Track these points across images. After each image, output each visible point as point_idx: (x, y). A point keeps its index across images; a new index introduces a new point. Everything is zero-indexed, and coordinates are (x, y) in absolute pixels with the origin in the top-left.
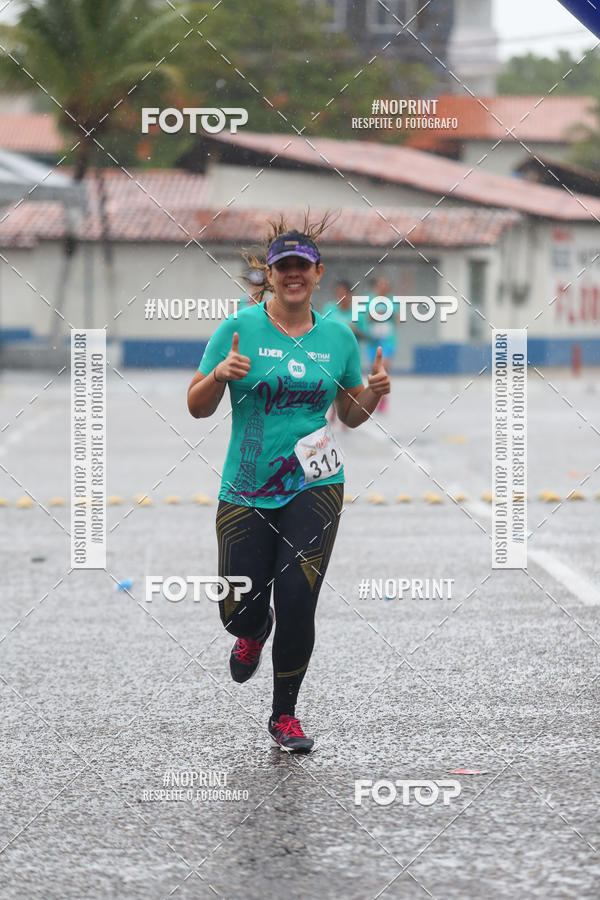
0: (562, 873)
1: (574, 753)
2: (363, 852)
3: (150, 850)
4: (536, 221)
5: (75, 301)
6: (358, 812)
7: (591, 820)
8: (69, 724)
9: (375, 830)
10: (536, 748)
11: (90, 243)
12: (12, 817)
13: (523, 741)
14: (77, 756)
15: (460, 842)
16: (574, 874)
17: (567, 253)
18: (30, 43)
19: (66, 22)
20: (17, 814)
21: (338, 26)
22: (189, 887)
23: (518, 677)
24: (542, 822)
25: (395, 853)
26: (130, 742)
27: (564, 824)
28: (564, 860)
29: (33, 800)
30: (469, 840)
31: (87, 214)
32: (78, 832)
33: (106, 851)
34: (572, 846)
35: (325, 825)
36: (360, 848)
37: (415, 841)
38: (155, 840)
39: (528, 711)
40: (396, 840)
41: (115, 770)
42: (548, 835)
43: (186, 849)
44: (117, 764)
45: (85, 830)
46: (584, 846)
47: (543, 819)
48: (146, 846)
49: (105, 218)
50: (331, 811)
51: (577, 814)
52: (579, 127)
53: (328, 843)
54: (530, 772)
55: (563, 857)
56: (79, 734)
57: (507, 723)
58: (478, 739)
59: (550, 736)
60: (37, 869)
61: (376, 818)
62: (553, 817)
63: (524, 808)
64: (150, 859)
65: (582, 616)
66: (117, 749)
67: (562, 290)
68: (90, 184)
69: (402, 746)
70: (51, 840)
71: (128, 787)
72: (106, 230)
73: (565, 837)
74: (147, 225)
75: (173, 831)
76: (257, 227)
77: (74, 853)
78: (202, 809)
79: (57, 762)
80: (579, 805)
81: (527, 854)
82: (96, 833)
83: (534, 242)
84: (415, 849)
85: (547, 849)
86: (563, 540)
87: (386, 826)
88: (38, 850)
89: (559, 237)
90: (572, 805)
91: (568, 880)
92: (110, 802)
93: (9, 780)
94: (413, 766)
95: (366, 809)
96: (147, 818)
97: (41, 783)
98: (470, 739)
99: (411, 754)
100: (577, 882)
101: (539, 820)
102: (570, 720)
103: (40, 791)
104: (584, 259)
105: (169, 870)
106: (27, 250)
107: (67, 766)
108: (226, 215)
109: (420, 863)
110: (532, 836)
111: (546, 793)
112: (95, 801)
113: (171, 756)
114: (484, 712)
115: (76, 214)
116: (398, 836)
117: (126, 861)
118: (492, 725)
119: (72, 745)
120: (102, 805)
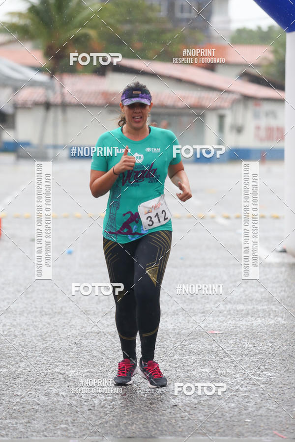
0: (254, 374)
1: (260, 325)
2: (170, 365)
3: (79, 364)
4: (247, 98)
5: (49, 130)
6: (168, 349)
7: (266, 352)
8: (45, 310)
9: (175, 356)
10: (244, 322)
11: (56, 106)
12: (21, 349)
13: (238, 319)
14: (49, 324)
15: (211, 362)
16: (259, 375)
17: (260, 112)
20: (23, 347)
21: (163, 14)
24: (246, 354)
25: (184, 366)
26: (71, 318)
27: (256, 354)
29: (30, 342)
30: (215, 361)
31: (55, 93)
32: (49, 355)
33: (61, 363)
34: (258, 364)
37: (192, 361)
38: (81, 359)
39: (240, 307)
40: (184, 361)
41: (65, 330)
42: (248, 359)
43: (94, 363)
44: (66, 327)
45: (52, 355)
46: (263, 364)
47: (246, 352)
48: (78, 362)
49: (63, 95)
51: (261, 350)
52: (265, 58)
54: (241, 333)
55: (254, 368)
56: (50, 314)
57: (232, 312)
58: (219, 318)
59: (250, 317)
60: (32, 370)
61: (176, 351)
62: (250, 351)
63: (238, 348)
64: (79, 367)
66: (66, 321)
67: (258, 128)
69: (187, 321)
70: (38, 358)
71: (70, 337)
72: (63, 99)
73: (255, 360)
75: (89, 355)
77: (47, 364)
78: (101, 347)
79: (40, 326)
80: (261, 346)
82: (57, 356)
83: (246, 107)
84: (192, 364)
85: (248, 365)
87: (180, 354)
88: (32, 363)
89: (256, 105)
90: (258, 346)
91: (256, 378)
92: (63, 343)
93: (20, 333)
94: (191, 329)
95: (172, 347)
96: (78, 350)
97: (33, 335)
98: (216, 318)
99: (191, 324)
100: (260, 378)
101: (244, 353)
102: (258, 311)
103: (33, 338)
104: (267, 114)
105: (88, 372)
106: (29, 108)
107: (44, 328)
110: (242, 359)
111: (248, 341)
112: (56, 343)
113: (89, 324)
114: (222, 307)
115: (50, 93)
116: (185, 359)
117: (69, 368)
118: (225, 312)
119: (46, 319)
120: (59, 344)
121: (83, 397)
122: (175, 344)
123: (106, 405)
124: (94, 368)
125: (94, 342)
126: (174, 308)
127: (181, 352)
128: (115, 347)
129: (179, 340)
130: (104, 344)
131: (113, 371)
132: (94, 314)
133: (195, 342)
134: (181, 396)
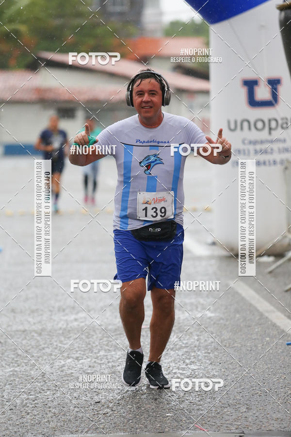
0: (178, 368)
1: (187, 318)
2: (95, 362)
3: (3, 363)
6: (94, 345)
7: (192, 346)
9: (100, 352)
16: (183, 369)
22: (19, 378)
24: (171, 348)
25: (109, 362)
27: (181, 348)
28: (180, 363)
34: (183, 357)
35: (79, 350)
36: (94, 360)
37: (118, 357)
38: (6, 358)
40: (109, 357)
42: (174, 353)
43: (19, 362)
46: (188, 357)
48: (2, 361)
50: (82, 345)
51: (186, 343)
53: (80, 358)
55: (179, 362)
61: (101, 347)
62: (176, 345)
64: (3, 366)
73: (180, 353)
75: (14, 354)
78: (27, 345)
80: (187, 340)
81: (164, 361)
84: (117, 360)
85: (173, 359)
87: (105, 350)
90: (184, 340)
91: (181, 371)
95: (97, 344)
100: (184, 372)
101: (170, 347)
102: (186, 304)
105: (11, 371)
109: (119, 366)
110: (167, 354)
116: (110, 355)
121: (5, 397)
122: (101, 339)
123: (28, 405)
124: (18, 367)
125: (20, 340)
126: (101, 304)
127: (107, 348)
128: (40, 345)
129: (105, 335)
130: (29, 342)
131: (37, 369)
132: (21, 312)
133: (121, 337)
134: (105, 392)
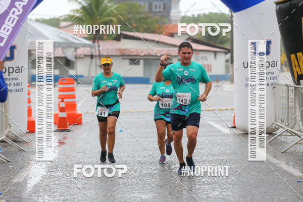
11: (96, 56)
17: (199, 57)
18: (84, 13)
19: (91, 9)
23: (216, 150)
49: (99, 50)
65: (225, 136)
68: (96, 44)
72: (100, 53)
74: (108, 52)
76: (132, 52)
86: (214, 119)
89: (197, 54)
104: (202, 58)
106: (82, 58)
108: (125, 50)
115: (93, 50)
